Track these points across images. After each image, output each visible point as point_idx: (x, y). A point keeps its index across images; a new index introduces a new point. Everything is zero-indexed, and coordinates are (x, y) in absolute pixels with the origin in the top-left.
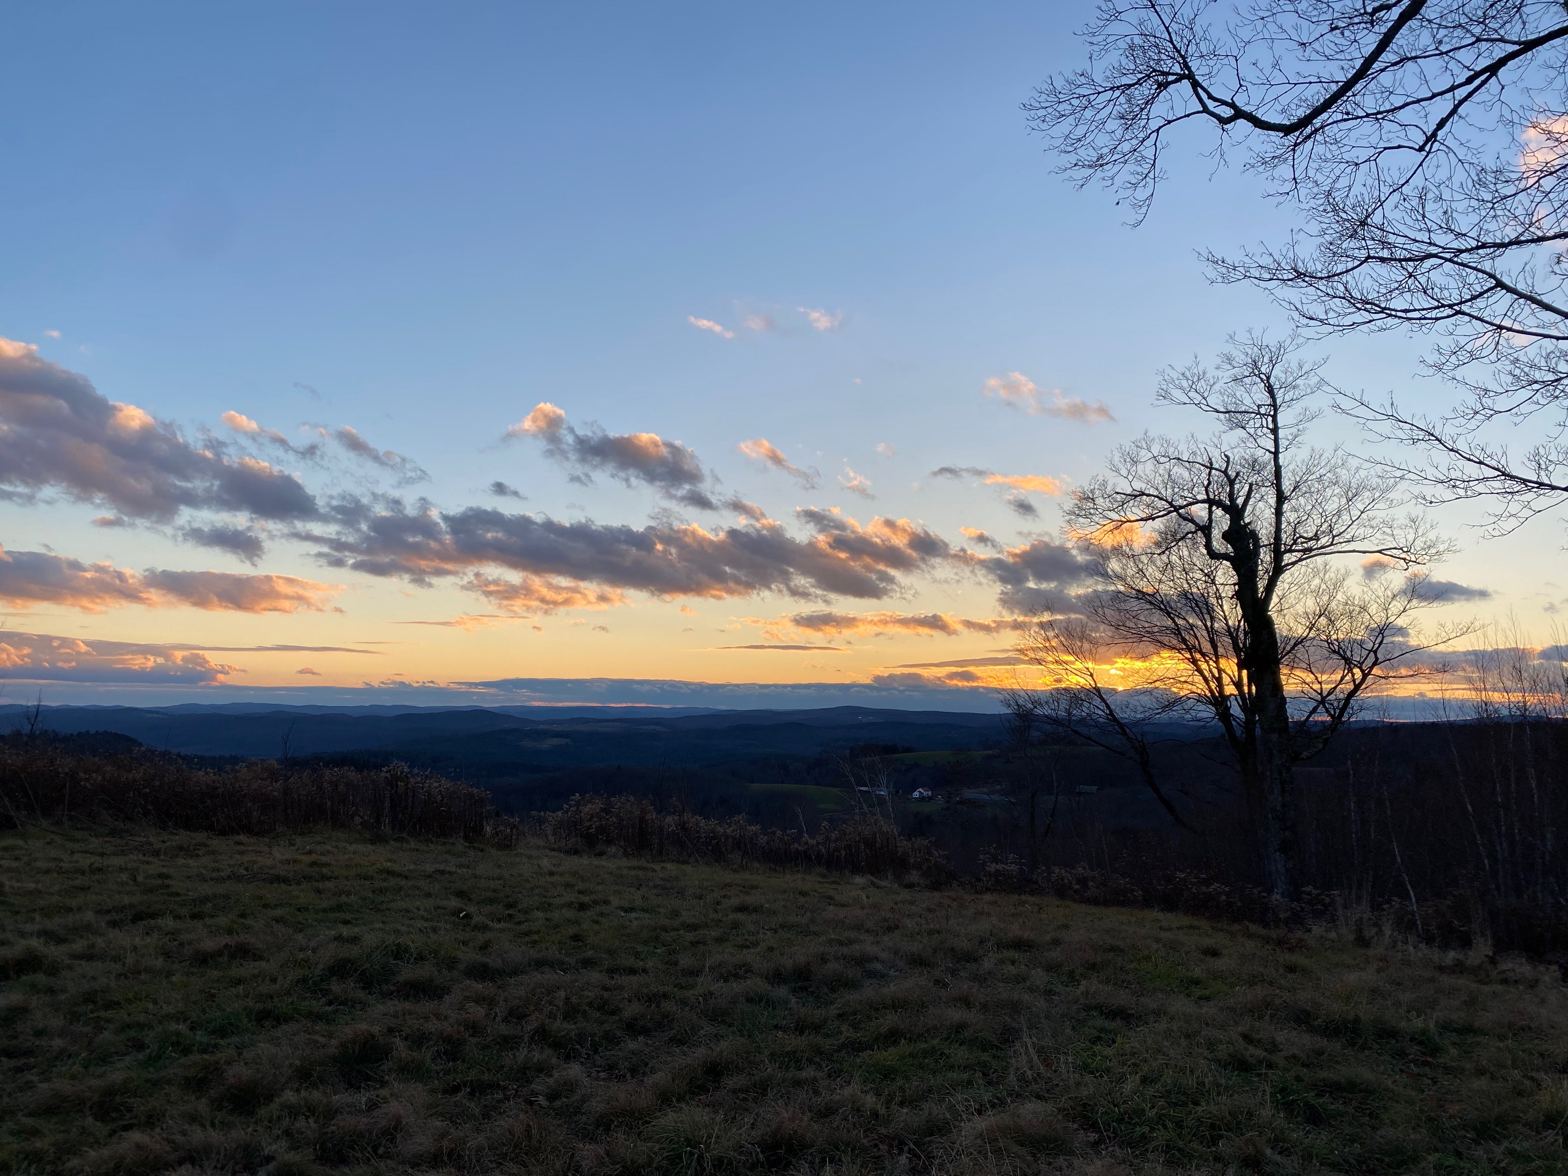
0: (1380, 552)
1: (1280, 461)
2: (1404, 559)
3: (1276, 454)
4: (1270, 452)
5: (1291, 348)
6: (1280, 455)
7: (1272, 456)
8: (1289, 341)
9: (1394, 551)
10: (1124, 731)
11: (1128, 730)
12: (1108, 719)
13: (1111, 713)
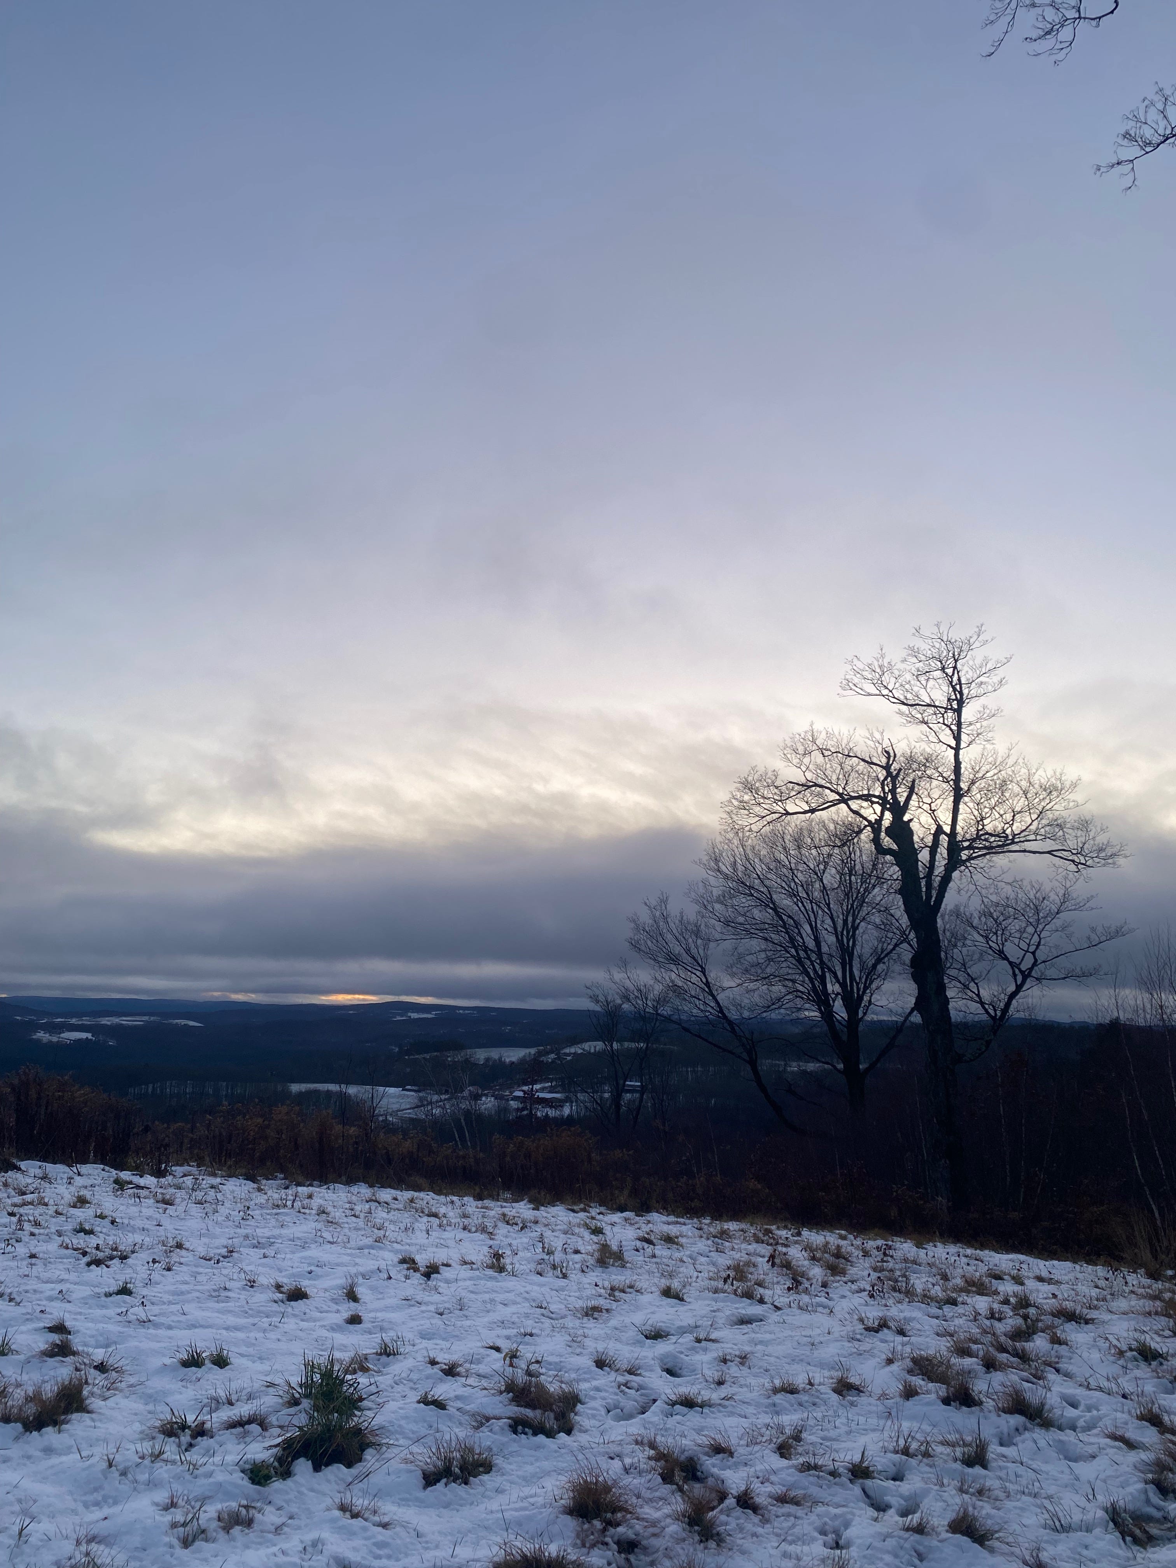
0: (1049, 852)
1: (961, 757)
2: (1073, 861)
3: (957, 749)
4: (951, 748)
5: (977, 644)
6: (961, 752)
7: (953, 751)
8: (975, 637)
9: (1065, 853)
10: (733, 1029)
11: (736, 1028)
12: (719, 1017)
13: (721, 1011)
